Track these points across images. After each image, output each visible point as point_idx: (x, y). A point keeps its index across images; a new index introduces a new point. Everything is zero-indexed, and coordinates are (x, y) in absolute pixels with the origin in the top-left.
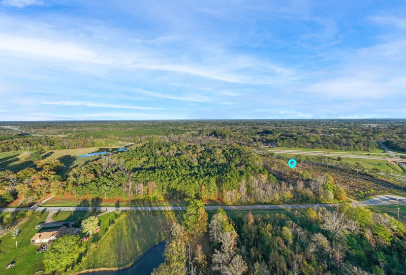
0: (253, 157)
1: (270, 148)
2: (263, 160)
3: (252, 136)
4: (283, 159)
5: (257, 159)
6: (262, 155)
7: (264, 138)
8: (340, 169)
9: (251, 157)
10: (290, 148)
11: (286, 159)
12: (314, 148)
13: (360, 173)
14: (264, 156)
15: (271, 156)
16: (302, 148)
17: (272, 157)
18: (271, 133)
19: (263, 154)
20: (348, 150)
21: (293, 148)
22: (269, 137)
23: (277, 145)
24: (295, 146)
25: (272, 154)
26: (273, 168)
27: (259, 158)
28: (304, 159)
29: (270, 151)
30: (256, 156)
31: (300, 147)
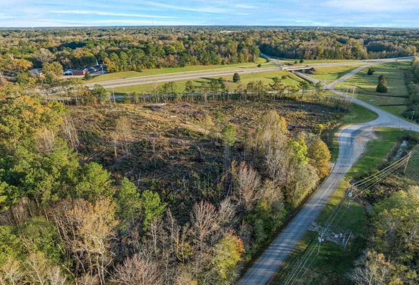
0: (26, 114)
1: (87, 78)
2: (73, 116)
3: (29, 56)
4: (133, 101)
5: (46, 119)
6: (66, 103)
7: (65, 56)
8: (249, 98)
9: (11, 119)
10: (138, 70)
11: (141, 99)
12: (183, 66)
13: (278, 98)
14: (73, 103)
15: (95, 99)
16: (162, 68)
17: (99, 101)
18: (81, 45)
19: (69, 99)
20: (231, 62)
21: (145, 70)
22: (78, 53)
23: (105, 68)
24: (148, 66)
25: (98, 93)
26: (115, 137)
27: (53, 114)
28: (180, 90)
29: (91, 85)
30: (40, 110)
31: (158, 67)
